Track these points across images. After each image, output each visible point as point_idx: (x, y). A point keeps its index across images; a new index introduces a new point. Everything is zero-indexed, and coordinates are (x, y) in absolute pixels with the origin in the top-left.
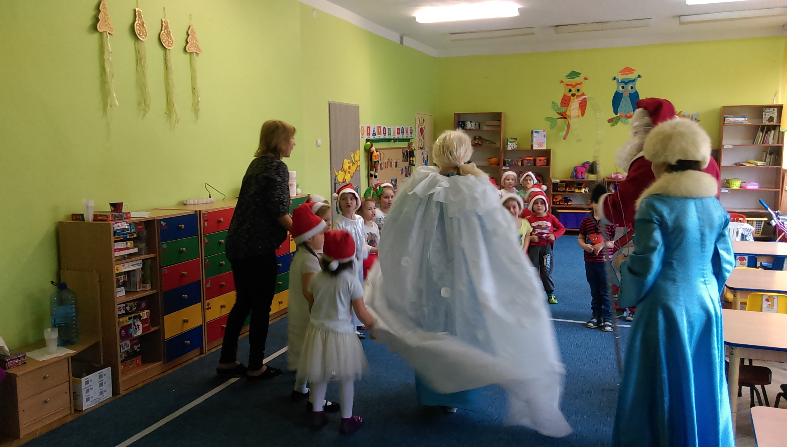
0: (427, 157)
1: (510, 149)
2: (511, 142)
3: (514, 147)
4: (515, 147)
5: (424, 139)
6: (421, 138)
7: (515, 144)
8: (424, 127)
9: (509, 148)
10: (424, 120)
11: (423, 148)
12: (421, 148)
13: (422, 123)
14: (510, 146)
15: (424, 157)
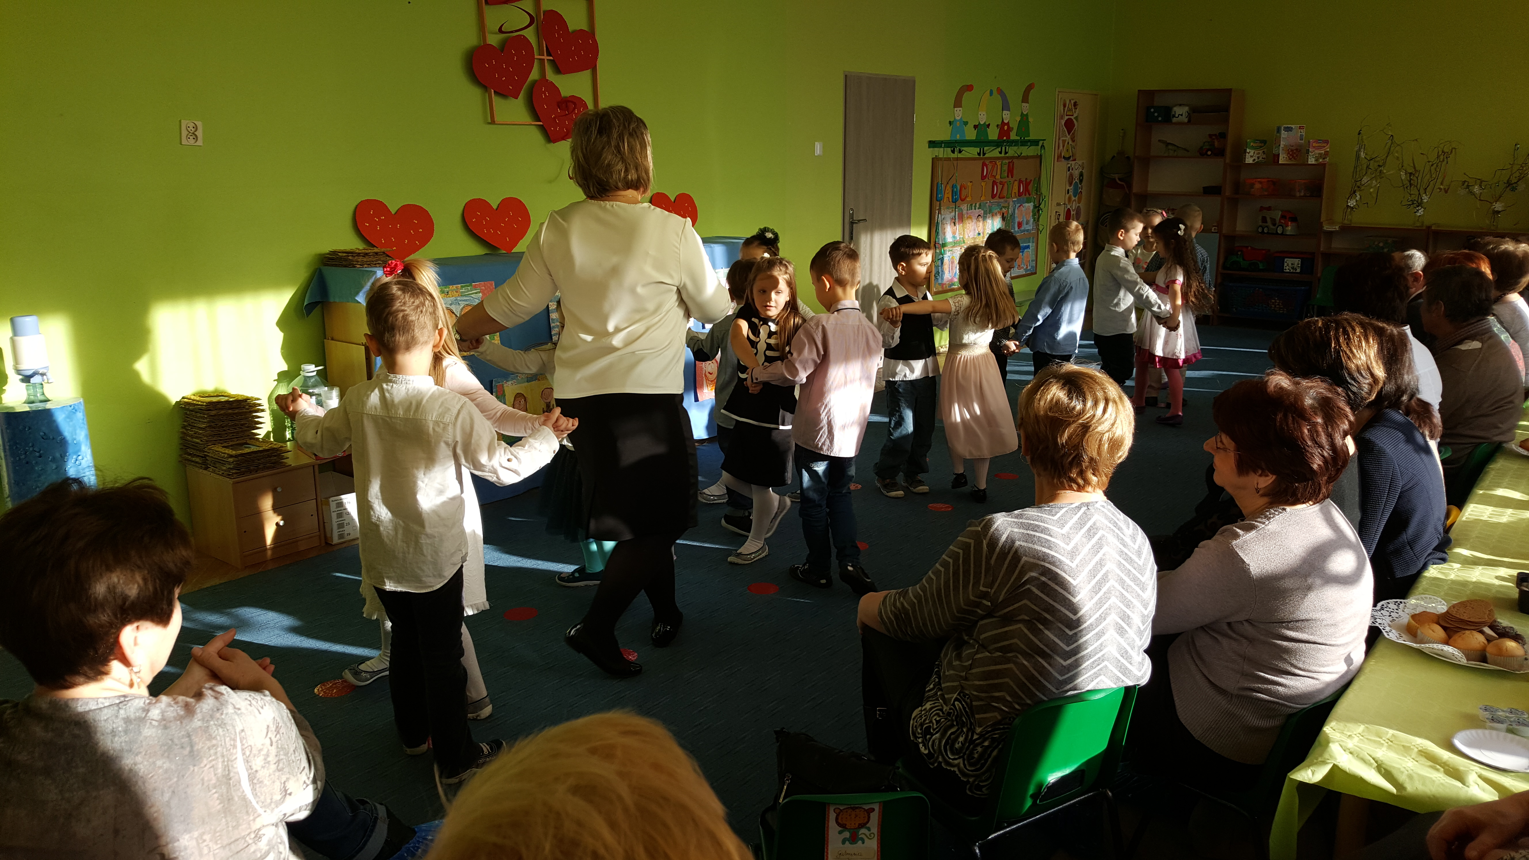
0: (1081, 175)
1: (1251, 162)
2: (1253, 148)
3: (1258, 158)
4: (1260, 159)
5: (1073, 141)
6: (1068, 138)
7: (1261, 152)
8: (1076, 118)
9: (1249, 160)
10: (1075, 104)
11: (1071, 159)
12: (1067, 159)
13: (1070, 110)
14: (1251, 157)
15: (1071, 175)
